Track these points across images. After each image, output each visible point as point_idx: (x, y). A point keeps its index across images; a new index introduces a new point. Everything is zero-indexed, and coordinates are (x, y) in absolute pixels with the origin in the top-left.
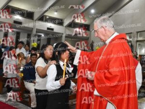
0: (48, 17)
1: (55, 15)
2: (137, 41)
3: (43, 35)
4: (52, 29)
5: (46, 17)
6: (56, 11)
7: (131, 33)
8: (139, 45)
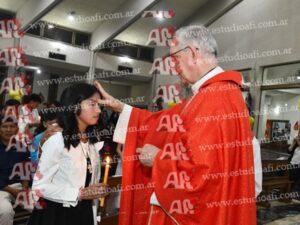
0: (51, 27)
1: (70, 21)
2: (263, 88)
3: (39, 72)
4: (63, 57)
5: (46, 26)
6: (73, 13)
7: (250, 69)
8: (267, 96)
